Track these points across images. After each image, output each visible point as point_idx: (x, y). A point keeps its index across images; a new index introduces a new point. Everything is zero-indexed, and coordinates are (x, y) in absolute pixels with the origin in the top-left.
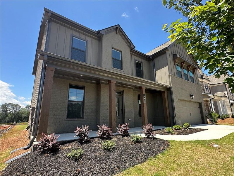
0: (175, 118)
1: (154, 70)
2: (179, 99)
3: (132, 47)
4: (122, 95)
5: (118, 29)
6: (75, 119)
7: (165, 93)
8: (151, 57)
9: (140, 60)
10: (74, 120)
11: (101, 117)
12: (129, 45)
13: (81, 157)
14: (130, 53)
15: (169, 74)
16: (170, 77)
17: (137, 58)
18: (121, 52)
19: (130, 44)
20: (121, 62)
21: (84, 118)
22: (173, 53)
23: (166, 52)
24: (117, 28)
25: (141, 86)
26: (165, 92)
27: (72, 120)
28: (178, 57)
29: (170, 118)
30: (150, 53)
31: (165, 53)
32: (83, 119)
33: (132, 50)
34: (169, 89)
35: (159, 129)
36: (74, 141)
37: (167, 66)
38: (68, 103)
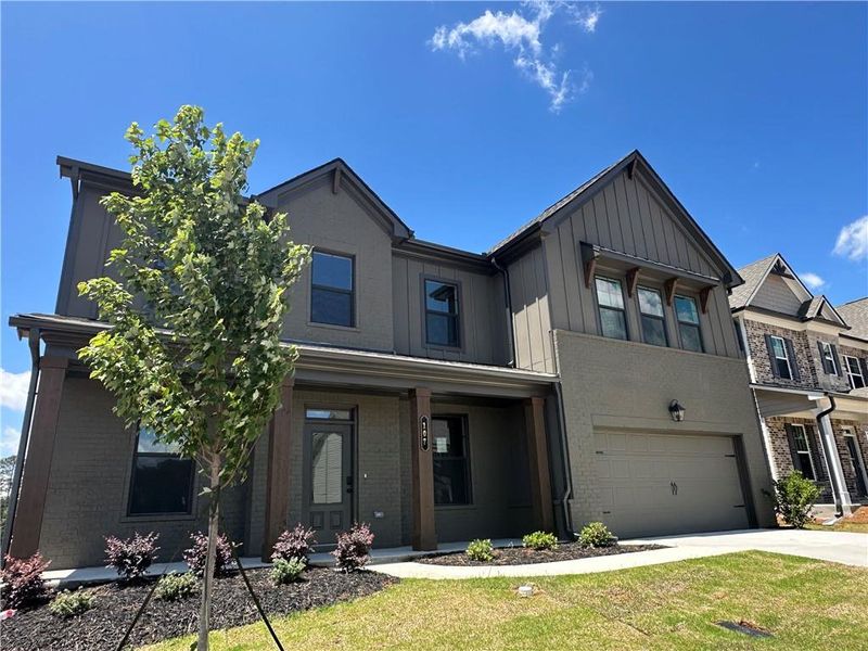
0: (568, 504)
1: (508, 310)
2: (595, 428)
3: (399, 233)
4: (351, 423)
5: (338, 174)
6: (159, 518)
7: (531, 404)
8: (493, 260)
9: (449, 275)
10: (153, 518)
12: (390, 228)
14: (394, 254)
15: (553, 328)
16: (555, 338)
17: (432, 270)
18: (353, 258)
19: (392, 224)
20: (352, 295)
21: (194, 511)
22: (579, 237)
23: (540, 242)
24: (334, 171)
26: (534, 401)
27: (147, 518)
28: (596, 254)
29: (554, 506)
31: (537, 243)
32: (188, 517)
33: (403, 243)
34: (548, 391)
36: (107, 582)
37: (546, 297)
38: (134, 461)
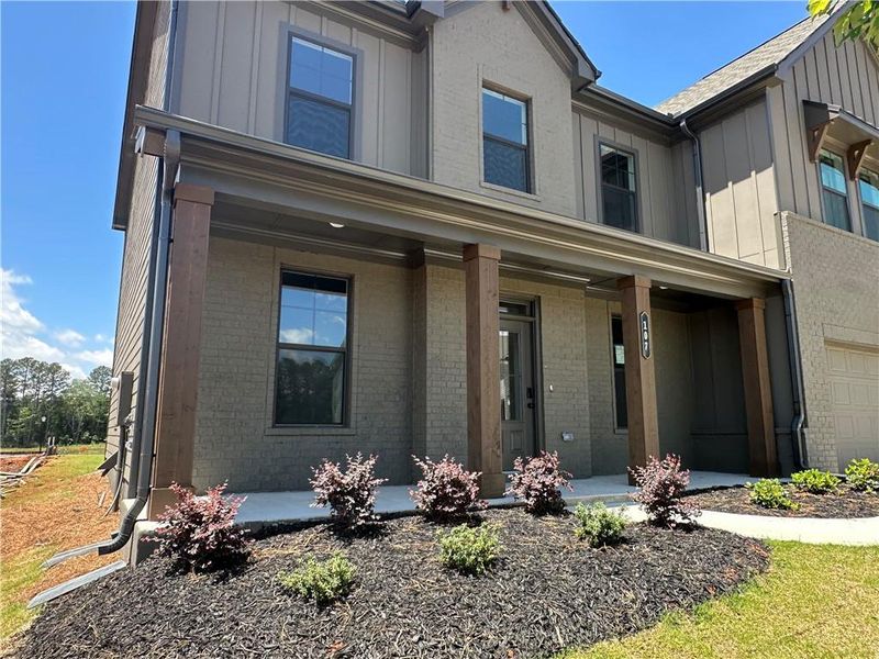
0: (803, 434)
1: (699, 190)
2: (828, 342)
3: (584, 72)
4: (531, 319)
6: (312, 431)
7: (751, 306)
8: (683, 124)
9: (624, 139)
10: (305, 431)
11: (428, 424)
12: (567, 63)
13: (346, 595)
14: (574, 108)
15: (781, 209)
16: (785, 223)
17: (607, 132)
18: (528, 101)
19: (574, 61)
20: (527, 151)
21: (352, 424)
22: (802, 96)
23: (765, 94)
25: (627, 272)
26: (756, 302)
27: (297, 431)
28: (832, 116)
29: (776, 435)
30: (676, 105)
31: (761, 97)
32: (346, 431)
33: (585, 93)
34: (775, 290)
35: (715, 489)
36: (309, 524)
37: (771, 169)
38: (277, 353)
